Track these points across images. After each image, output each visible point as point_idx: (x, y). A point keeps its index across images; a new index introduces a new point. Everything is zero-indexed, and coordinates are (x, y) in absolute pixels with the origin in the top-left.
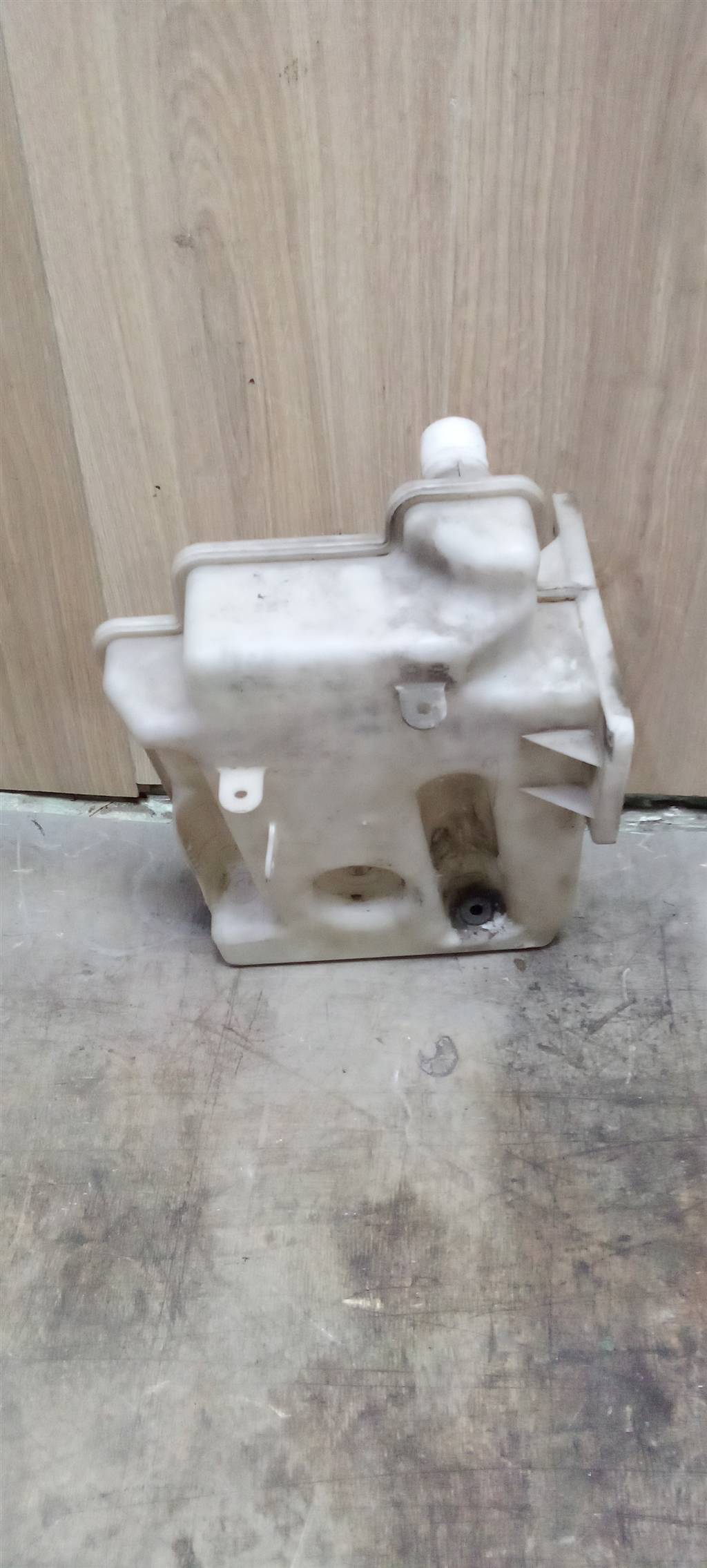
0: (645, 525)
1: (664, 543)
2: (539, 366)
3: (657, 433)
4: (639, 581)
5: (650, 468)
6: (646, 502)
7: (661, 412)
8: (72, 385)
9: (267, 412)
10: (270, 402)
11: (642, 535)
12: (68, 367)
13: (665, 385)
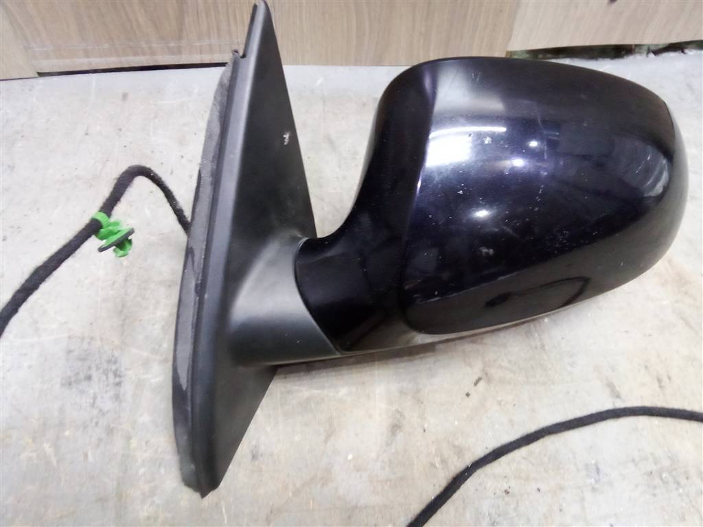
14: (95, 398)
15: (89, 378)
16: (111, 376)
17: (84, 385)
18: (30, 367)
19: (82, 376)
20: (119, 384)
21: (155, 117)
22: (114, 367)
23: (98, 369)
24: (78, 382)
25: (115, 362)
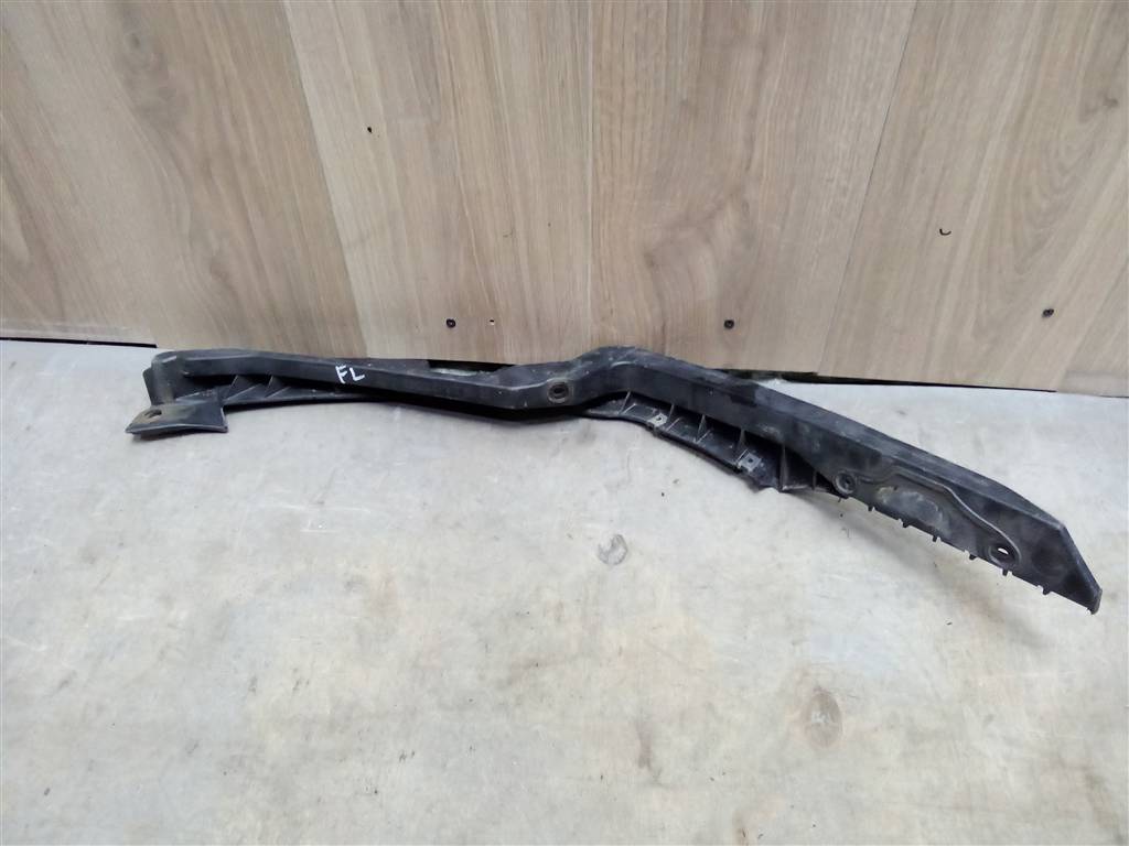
0: (750, 160)
1: (765, 175)
2: (663, 31)
3: (758, 86)
4: (745, 205)
5: (753, 114)
6: (750, 142)
7: (761, 70)
8: (299, 47)
9: (451, 69)
10: (453, 60)
11: (748, 168)
12: (294, 32)
13: (764, 47)
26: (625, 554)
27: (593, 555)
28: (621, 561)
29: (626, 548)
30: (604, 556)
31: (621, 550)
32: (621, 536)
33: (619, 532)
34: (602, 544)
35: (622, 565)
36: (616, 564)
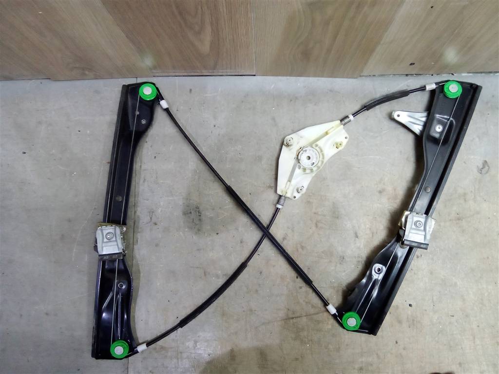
14: (193, 219)
15: (191, 213)
16: (197, 213)
17: (190, 214)
18: (172, 208)
19: (189, 212)
20: (200, 216)
21: (204, 103)
22: (198, 210)
23: (193, 210)
24: (187, 214)
25: (198, 208)
26: (488, 169)
27: (475, 170)
28: (487, 173)
29: (488, 166)
30: (480, 171)
31: (487, 168)
32: (486, 162)
33: (485, 160)
34: (479, 165)
35: (488, 174)
36: (485, 174)
